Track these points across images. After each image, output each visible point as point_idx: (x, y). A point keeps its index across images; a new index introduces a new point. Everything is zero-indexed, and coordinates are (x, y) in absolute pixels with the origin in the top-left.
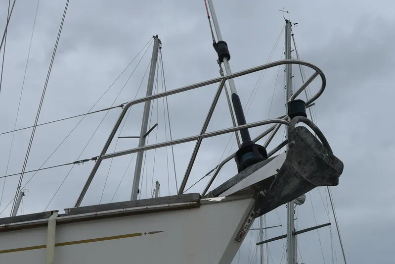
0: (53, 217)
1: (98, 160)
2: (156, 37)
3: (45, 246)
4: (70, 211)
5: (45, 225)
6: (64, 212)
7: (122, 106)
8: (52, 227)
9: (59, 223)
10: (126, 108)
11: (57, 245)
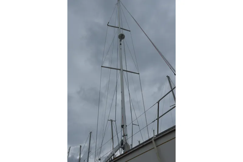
0: (153, 139)
1: (158, 119)
2: (167, 76)
3: (154, 148)
4: (157, 136)
5: (152, 142)
6: (155, 137)
7: (157, 102)
8: (153, 142)
9: (155, 140)
10: (158, 102)
11: (157, 147)
